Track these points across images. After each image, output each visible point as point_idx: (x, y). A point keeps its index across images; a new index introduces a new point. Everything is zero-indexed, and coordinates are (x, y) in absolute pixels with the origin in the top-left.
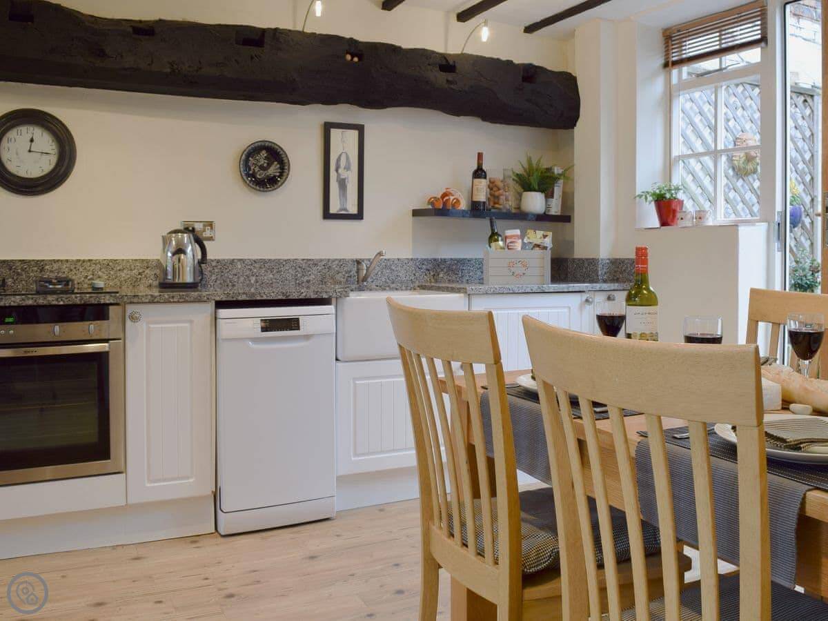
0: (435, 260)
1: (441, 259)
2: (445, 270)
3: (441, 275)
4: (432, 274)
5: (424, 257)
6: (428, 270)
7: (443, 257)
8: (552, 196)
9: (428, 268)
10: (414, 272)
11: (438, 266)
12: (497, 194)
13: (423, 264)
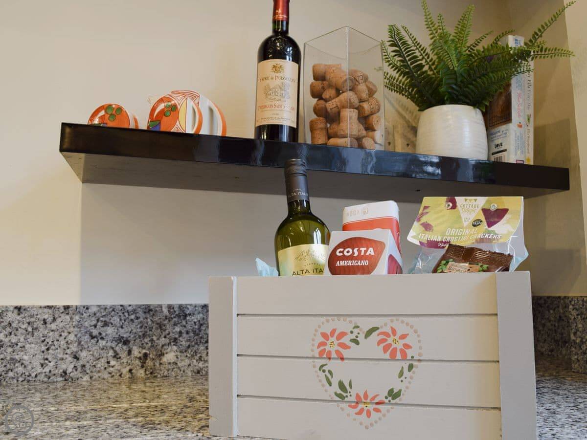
0: (148, 310)
1: (170, 307)
2: (184, 342)
3: (170, 356)
4: (136, 352)
5: (109, 302)
6: (126, 342)
7: (176, 301)
8: (506, 117)
9: (125, 335)
10: (74, 348)
11: (161, 326)
12: (331, 105)
13: (106, 324)
